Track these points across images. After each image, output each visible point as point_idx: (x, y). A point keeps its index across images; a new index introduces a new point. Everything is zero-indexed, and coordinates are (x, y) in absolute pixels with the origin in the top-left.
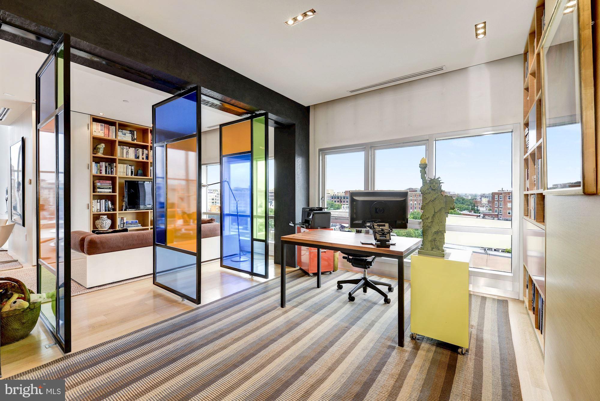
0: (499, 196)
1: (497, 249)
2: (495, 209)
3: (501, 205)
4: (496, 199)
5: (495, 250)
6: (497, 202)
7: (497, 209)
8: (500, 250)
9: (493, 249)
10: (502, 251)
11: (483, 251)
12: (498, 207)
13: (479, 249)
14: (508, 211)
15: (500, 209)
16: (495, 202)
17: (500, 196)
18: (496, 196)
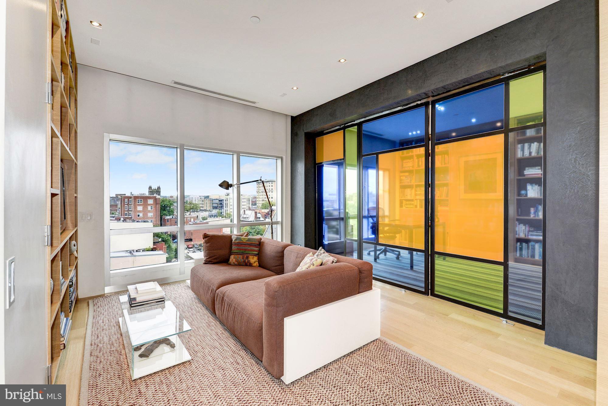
0: (128, 200)
1: (138, 250)
2: (126, 212)
3: (130, 208)
4: (126, 202)
5: (137, 251)
6: (127, 206)
7: (127, 212)
8: (141, 250)
9: (135, 251)
10: (143, 251)
11: (129, 254)
12: (128, 211)
13: (124, 253)
14: (138, 214)
15: (130, 212)
16: (125, 206)
17: (130, 199)
18: (126, 200)
